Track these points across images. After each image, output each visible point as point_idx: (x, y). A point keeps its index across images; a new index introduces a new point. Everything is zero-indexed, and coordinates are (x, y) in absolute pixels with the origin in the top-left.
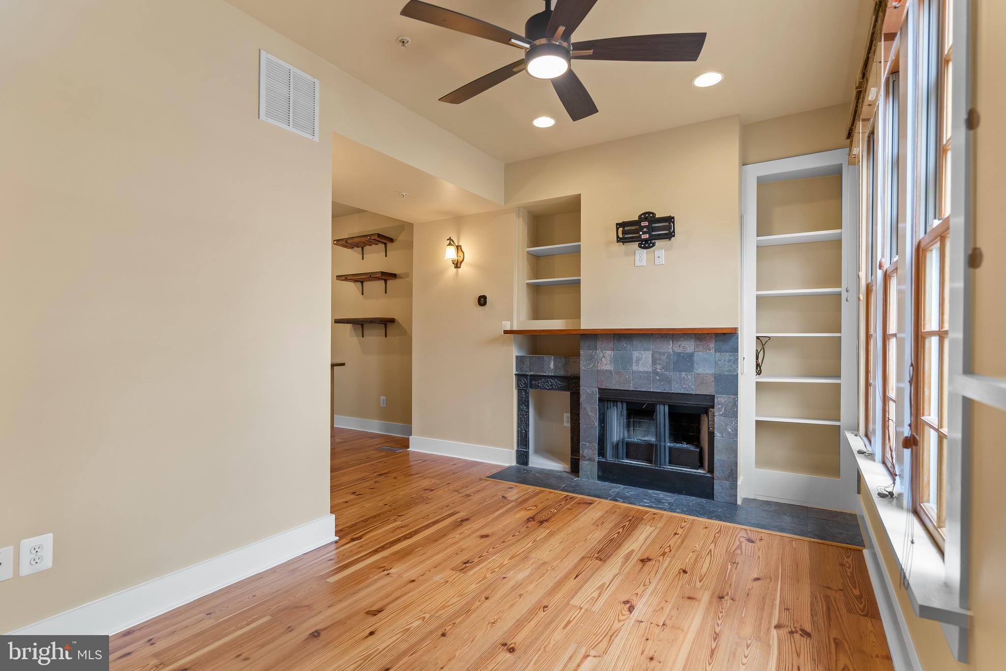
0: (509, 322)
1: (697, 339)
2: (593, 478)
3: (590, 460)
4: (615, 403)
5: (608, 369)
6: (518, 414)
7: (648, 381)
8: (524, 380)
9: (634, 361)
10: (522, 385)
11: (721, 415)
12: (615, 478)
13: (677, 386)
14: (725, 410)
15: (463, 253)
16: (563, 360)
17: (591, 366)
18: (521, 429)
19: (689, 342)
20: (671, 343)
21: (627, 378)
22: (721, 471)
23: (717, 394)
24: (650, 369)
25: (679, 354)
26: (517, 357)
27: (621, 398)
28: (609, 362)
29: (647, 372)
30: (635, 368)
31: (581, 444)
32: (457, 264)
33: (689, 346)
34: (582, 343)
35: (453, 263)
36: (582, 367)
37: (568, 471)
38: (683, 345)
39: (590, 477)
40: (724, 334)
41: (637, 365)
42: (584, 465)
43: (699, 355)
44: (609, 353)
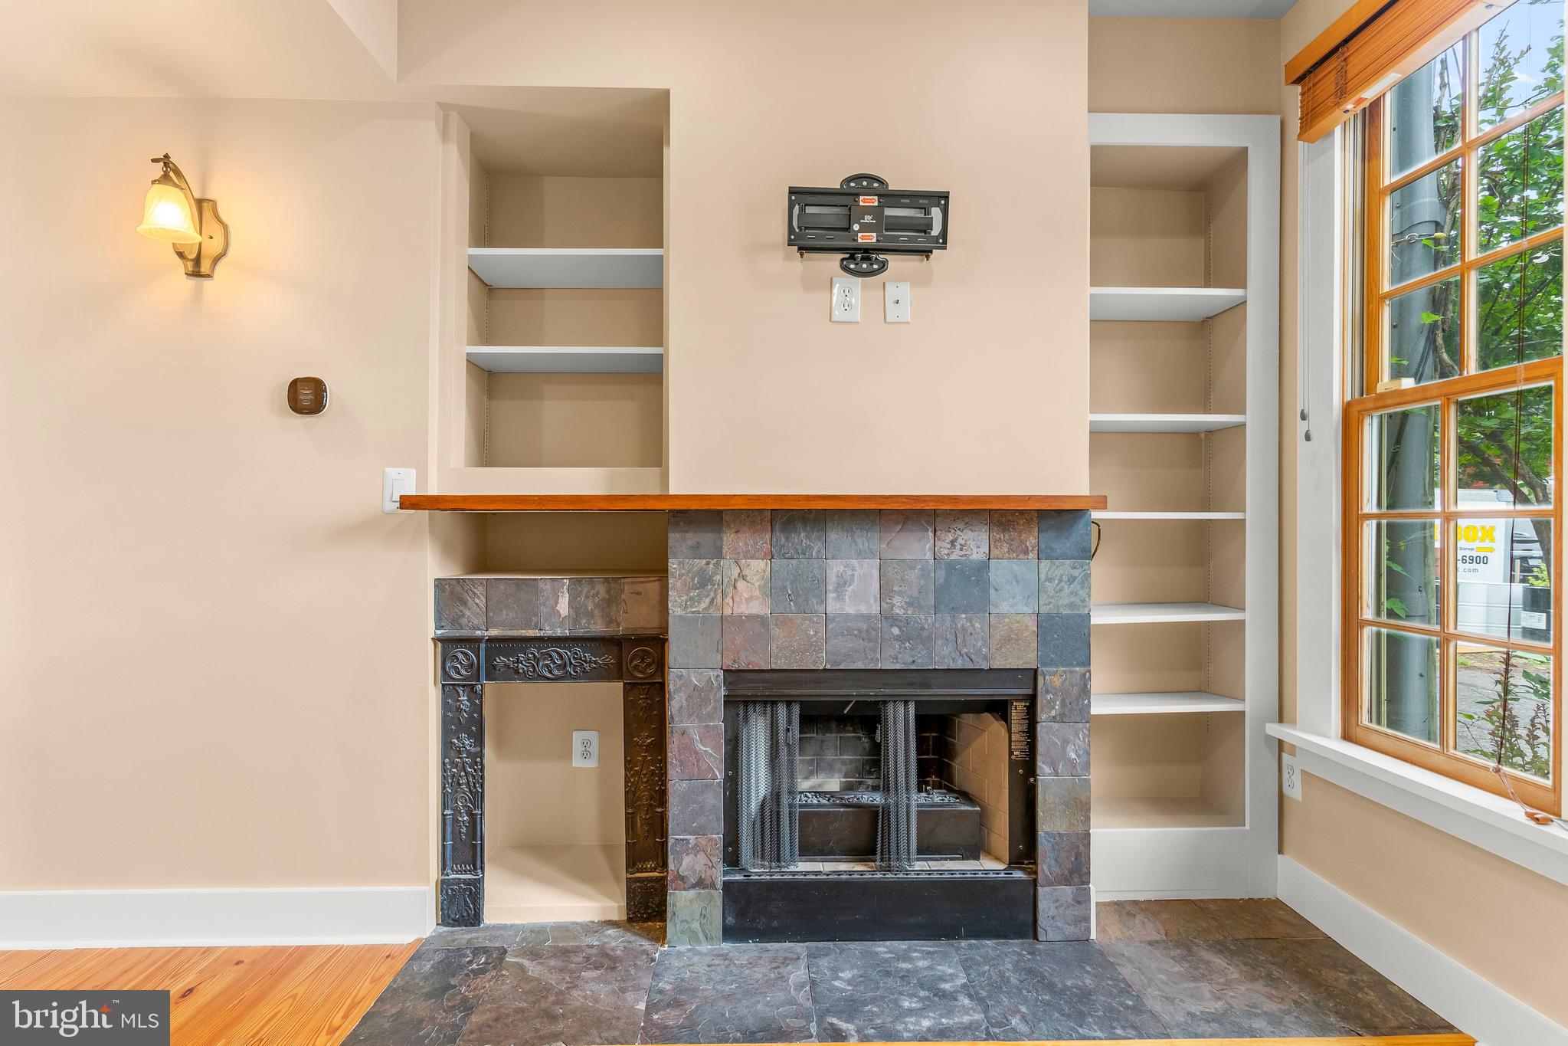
0: (414, 471)
1: (994, 524)
2: (709, 939)
3: (700, 884)
4: (769, 709)
5: (754, 611)
6: (444, 764)
7: (870, 640)
8: (465, 654)
9: (830, 587)
10: (459, 673)
11: (1054, 719)
12: (775, 924)
13: (946, 651)
14: (1063, 705)
15: (226, 228)
16: (601, 589)
17: (703, 606)
18: (456, 811)
19: (976, 533)
20: (931, 534)
21: (808, 636)
22: (1053, 862)
23: (1044, 664)
24: (875, 609)
25: (951, 566)
26: (440, 584)
27: (788, 692)
28: (757, 593)
29: (867, 618)
30: (833, 607)
31: (671, 842)
32: (197, 261)
33: (974, 543)
34: (673, 537)
35: (181, 255)
36: (675, 610)
37: (615, 918)
38: (960, 541)
39: (701, 936)
40: (1060, 512)
41: (840, 598)
42: (681, 901)
43: (1002, 571)
44: (758, 567)
